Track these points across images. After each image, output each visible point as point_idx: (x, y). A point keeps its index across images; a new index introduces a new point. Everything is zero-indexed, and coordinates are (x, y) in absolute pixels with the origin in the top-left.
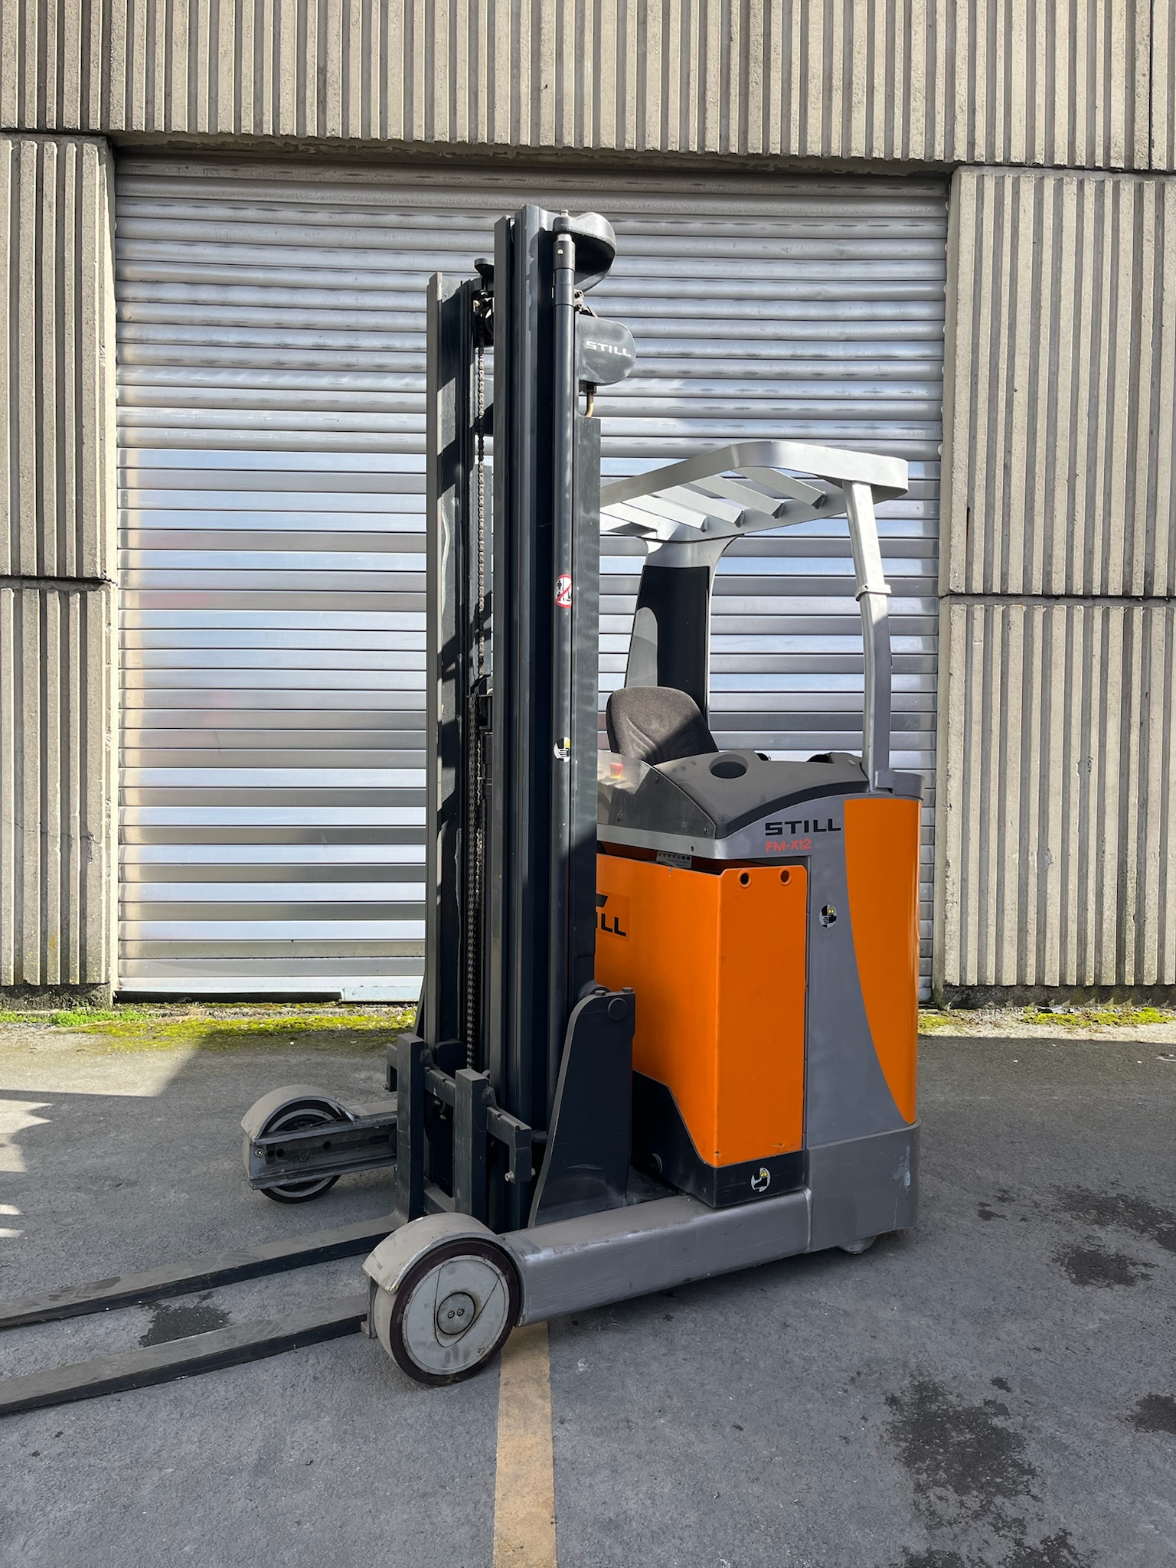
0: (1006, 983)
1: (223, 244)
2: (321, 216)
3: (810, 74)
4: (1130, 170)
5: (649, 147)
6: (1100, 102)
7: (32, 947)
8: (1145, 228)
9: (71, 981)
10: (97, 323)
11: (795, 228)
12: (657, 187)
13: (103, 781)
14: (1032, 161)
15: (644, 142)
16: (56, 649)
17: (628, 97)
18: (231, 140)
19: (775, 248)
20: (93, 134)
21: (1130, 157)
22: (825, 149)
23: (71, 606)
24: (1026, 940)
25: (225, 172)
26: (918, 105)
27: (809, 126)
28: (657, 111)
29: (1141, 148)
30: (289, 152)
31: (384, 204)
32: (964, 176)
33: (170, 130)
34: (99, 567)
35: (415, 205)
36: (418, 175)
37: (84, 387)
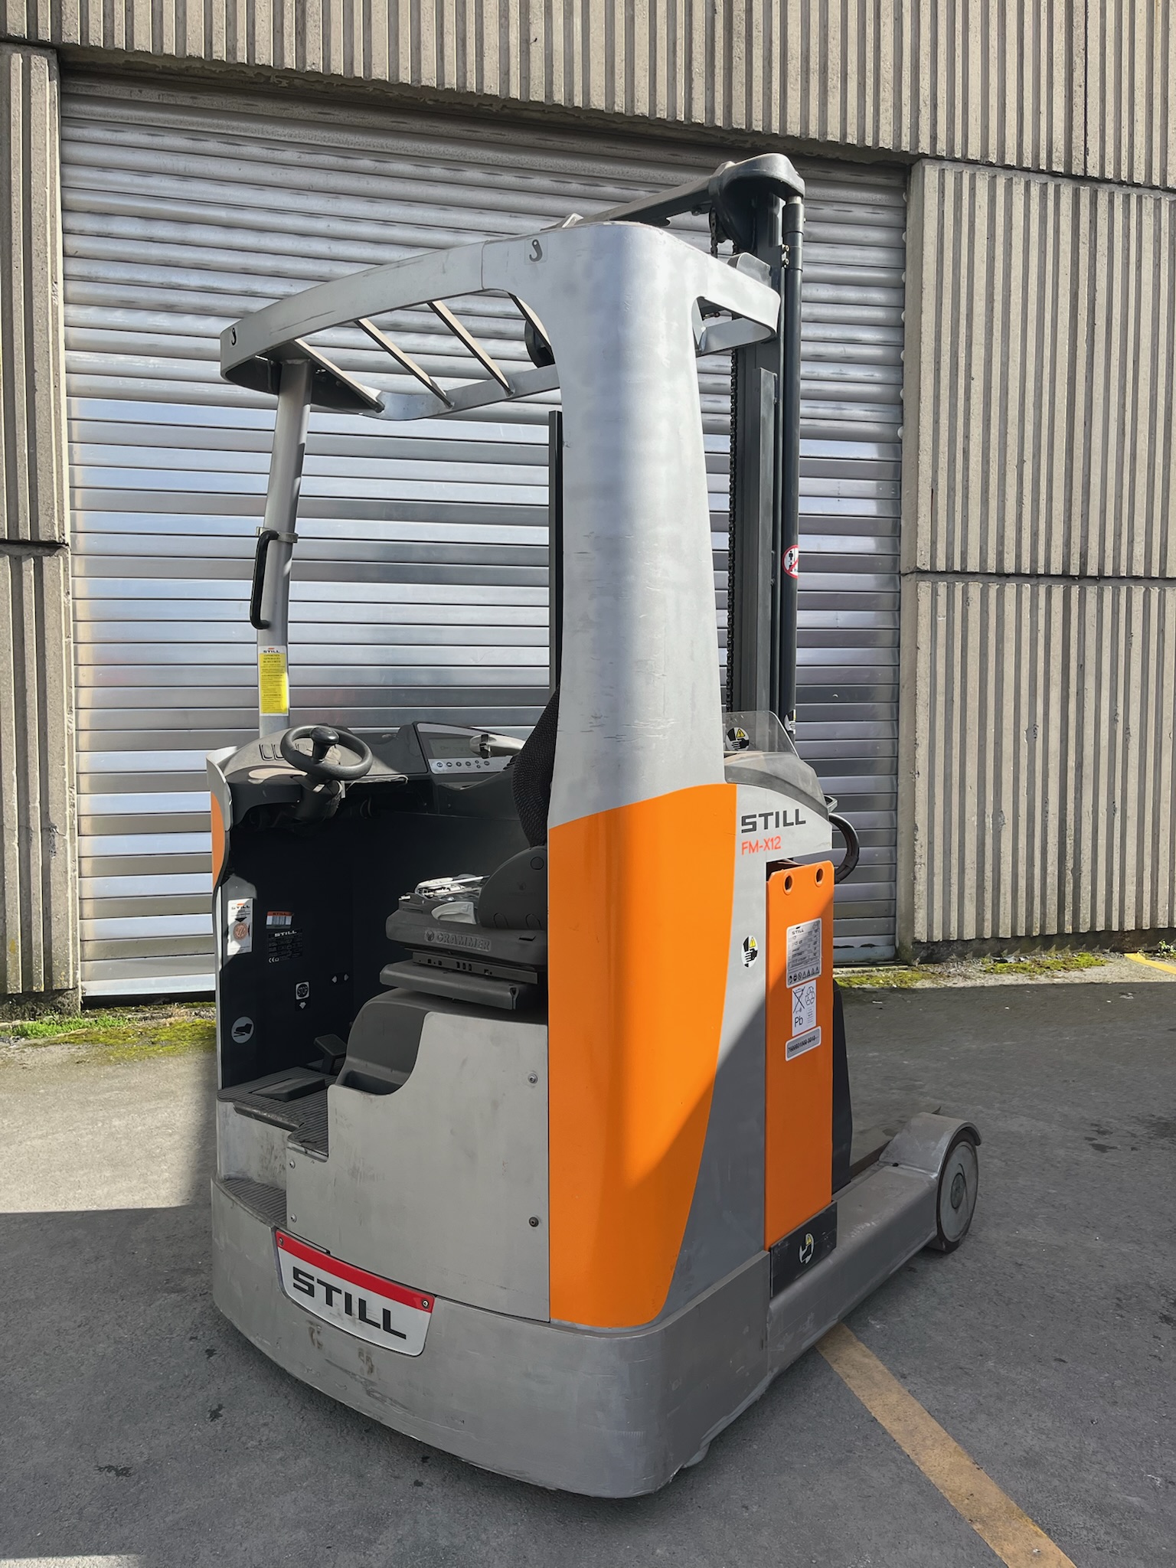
0: (967, 937)
1: (181, 178)
2: (290, 155)
3: (789, 54)
4: (1068, 175)
5: (638, 112)
6: (1043, 108)
8: (1081, 231)
9: (35, 988)
10: (49, 255)
12: (636, 154)
13: (66, 767)
14: (986, 160)
15: (633, 107)
17: (617, 59)
18: (198, 65)
20: (41, 46)
21: (1068, 163)
22: (803, 130)
23: (25, 573)
24: (983, 896)
25: (183, 99)
26: (887, 95)
27: (788, 106)
28: (645, 76)
29: (1078, 154)
30: (256, 83)
31: (356, 147)
32: (928, 168)
33: (133, 48)
34: (56, 529)
35: (390, 151)
36: (393, 120)
37: (35, 327)
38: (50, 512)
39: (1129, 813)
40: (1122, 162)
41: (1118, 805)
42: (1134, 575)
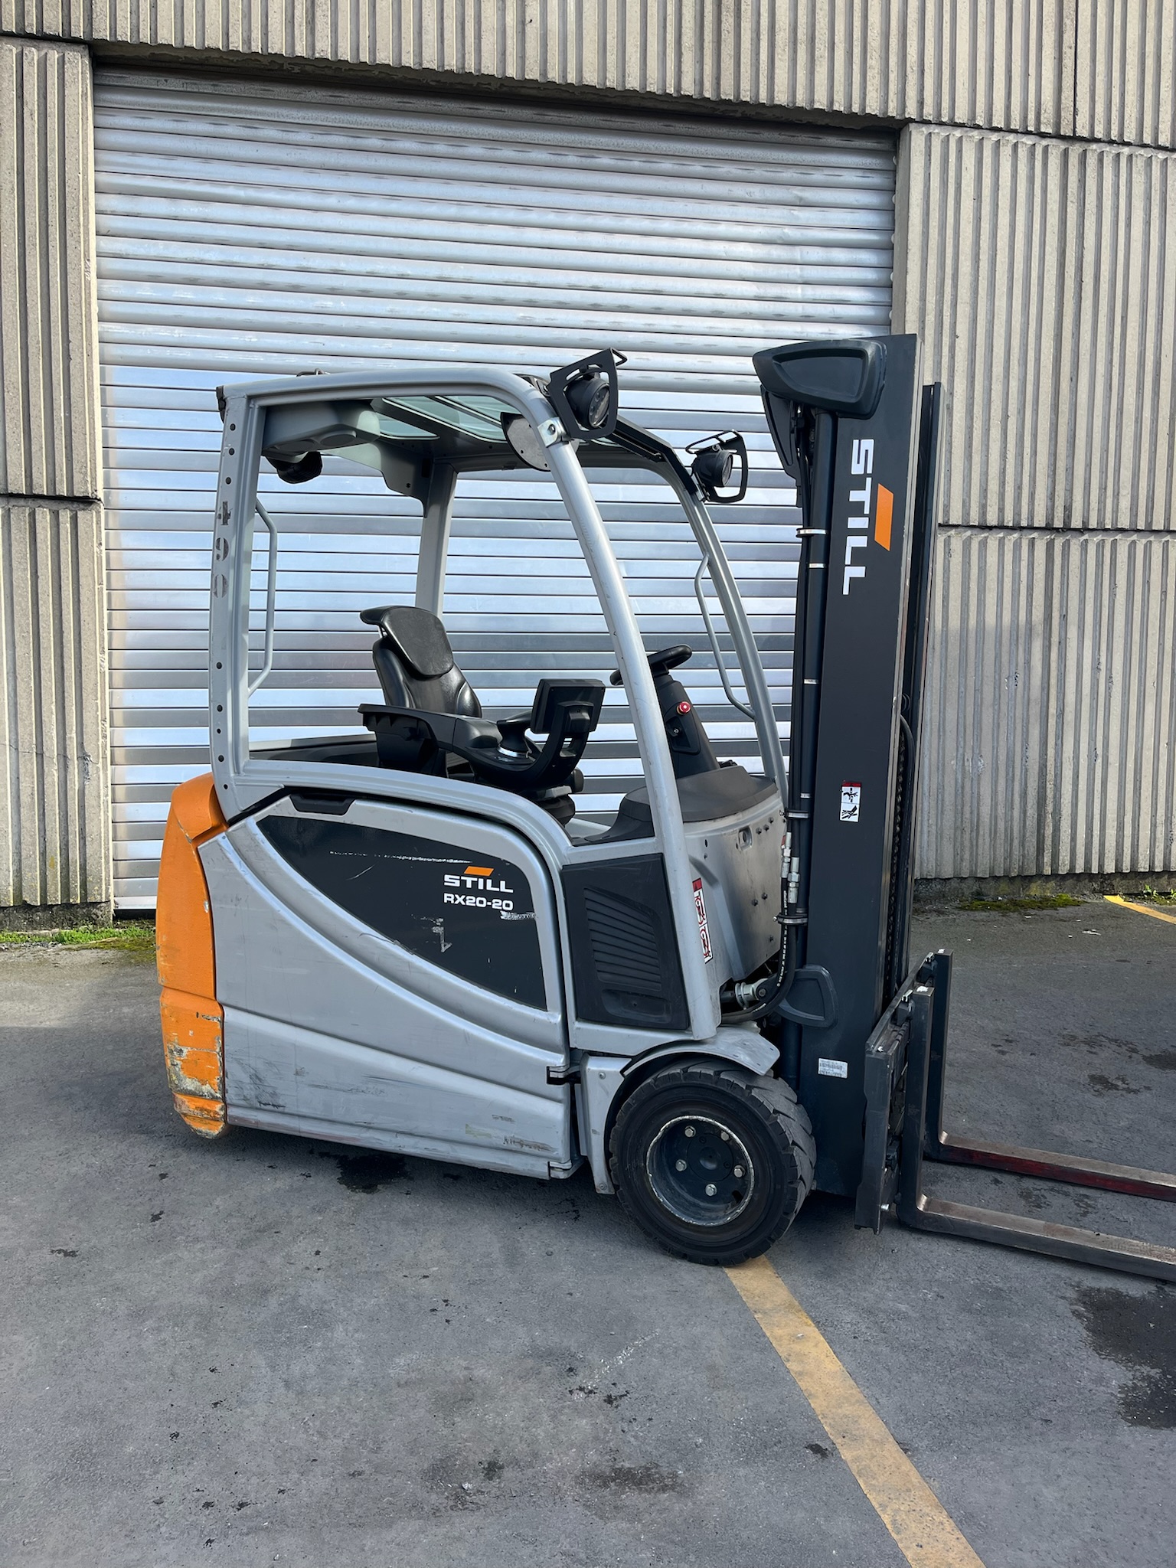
0: (944, 876)
2: (303, 136)
3: (777, 26)
4: (1057, 136)
5: (628, 86)
6: (1032, 71)
7: (32, 868)
8: (1071, 190)
9: (71, 901)
10: (83, 234)
11: (758, 172)
12: (631, 125)
13: (99, 701)
14: (973, 122)
15: (624, 82)
16: (47, 569)
17: (610, 36)
18: (217, 55)
19: (739, 190)
20: (75, 42)
21: (1058, 124)
22: (790, 99)
23: (62, 525)
24: (962, 838)
25: (206, 86)
26: (874, 62)
27: (776, 76)
28: (636, 52)
29: (1067, 114)
30: (272, 70)
31: (365, 127)
32: (914, 133)
33: (156, 42)
34: (89, 485)
35: (396, 130)
36: (399, 100)
37: (69, 301)
38: (83, 470)
39: (1111, 760)
40: (1113, 121)
41: (1099, 751)
42: (1119, 527)
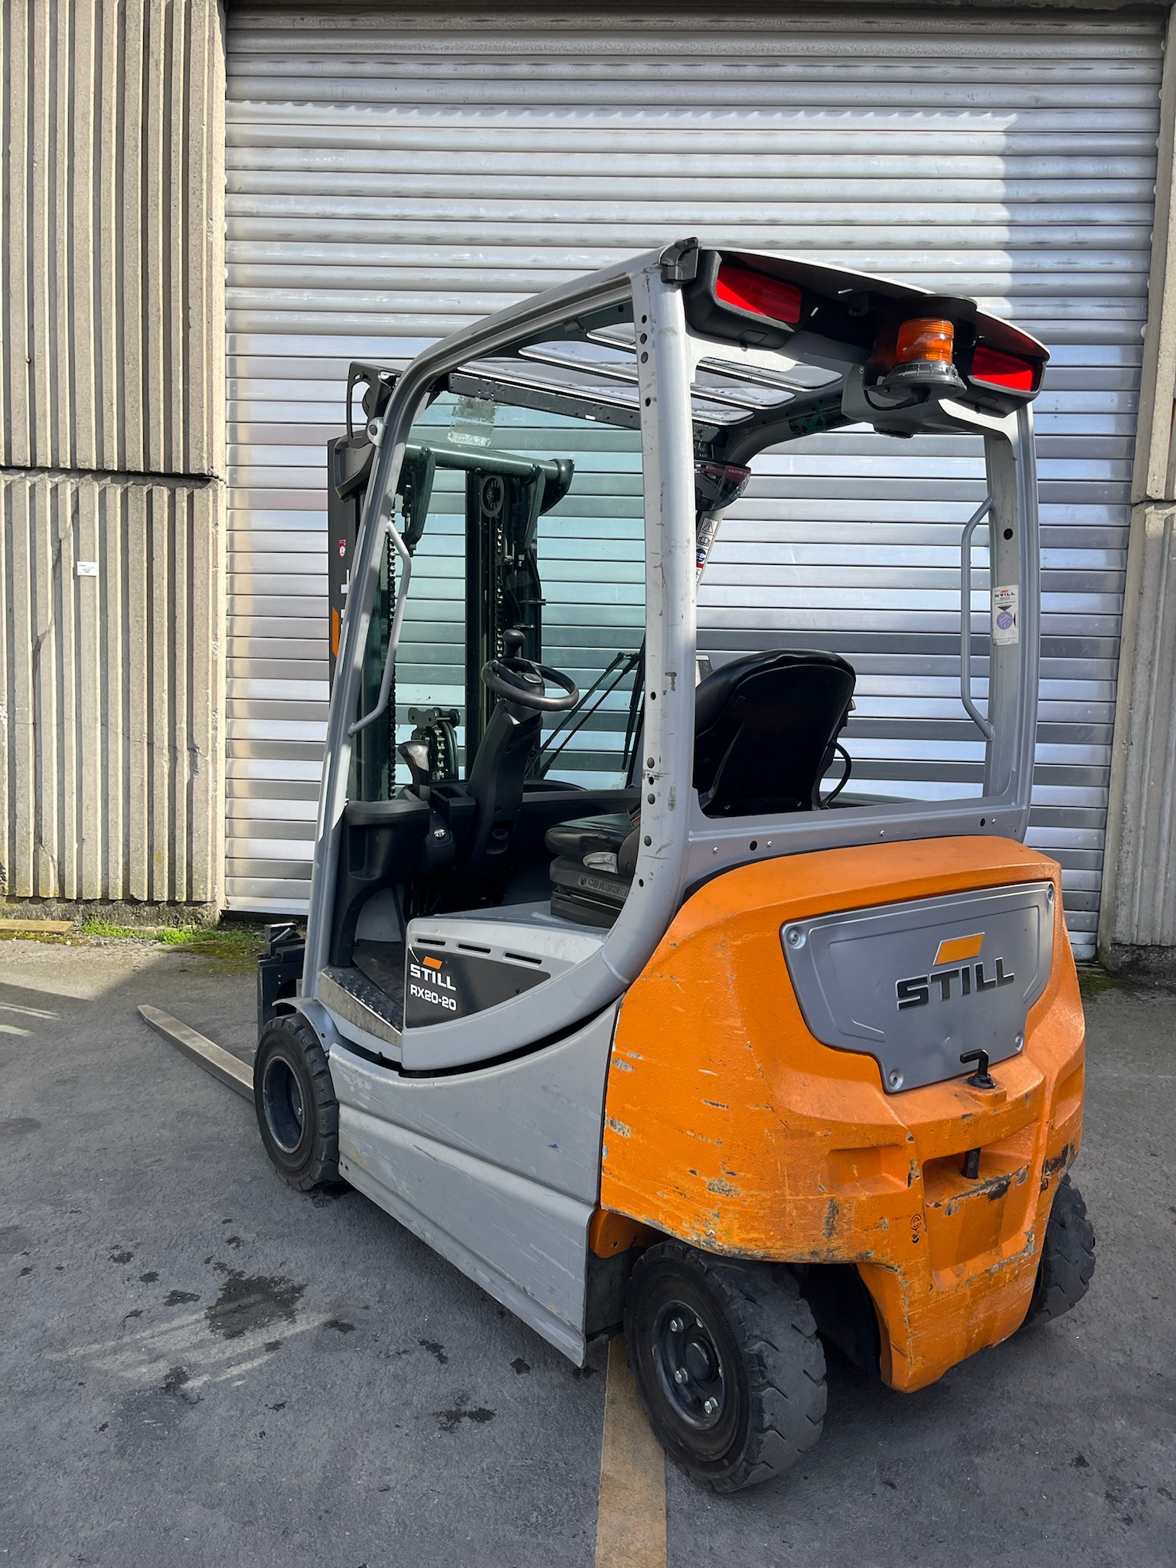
1: (340, 104)
7: (140, 862)
9: (177, 898)
10: (204, 193)
11: (983, 71)
12: (824, 26)
13: (210, 691)
16: (163, 551)
19: (958, 95)
23: (179, 503)
25: (343, 22)
34: (205, 462)
35: (548, 53)
37: (190, 264)
38: (199, 446)
